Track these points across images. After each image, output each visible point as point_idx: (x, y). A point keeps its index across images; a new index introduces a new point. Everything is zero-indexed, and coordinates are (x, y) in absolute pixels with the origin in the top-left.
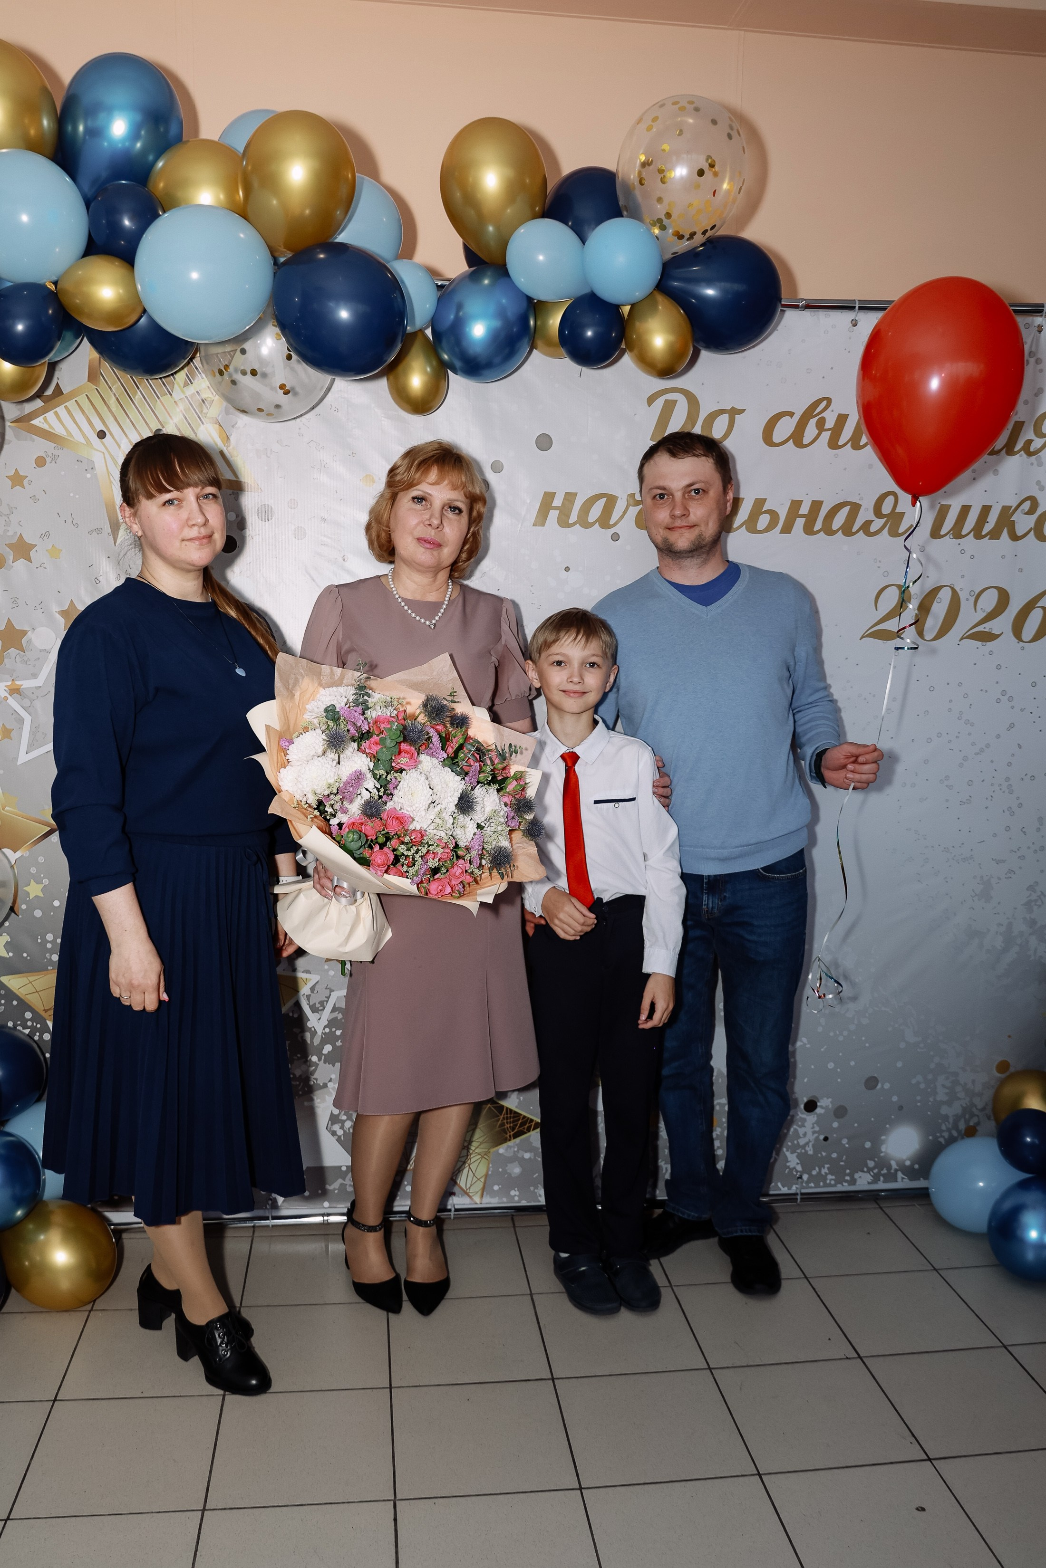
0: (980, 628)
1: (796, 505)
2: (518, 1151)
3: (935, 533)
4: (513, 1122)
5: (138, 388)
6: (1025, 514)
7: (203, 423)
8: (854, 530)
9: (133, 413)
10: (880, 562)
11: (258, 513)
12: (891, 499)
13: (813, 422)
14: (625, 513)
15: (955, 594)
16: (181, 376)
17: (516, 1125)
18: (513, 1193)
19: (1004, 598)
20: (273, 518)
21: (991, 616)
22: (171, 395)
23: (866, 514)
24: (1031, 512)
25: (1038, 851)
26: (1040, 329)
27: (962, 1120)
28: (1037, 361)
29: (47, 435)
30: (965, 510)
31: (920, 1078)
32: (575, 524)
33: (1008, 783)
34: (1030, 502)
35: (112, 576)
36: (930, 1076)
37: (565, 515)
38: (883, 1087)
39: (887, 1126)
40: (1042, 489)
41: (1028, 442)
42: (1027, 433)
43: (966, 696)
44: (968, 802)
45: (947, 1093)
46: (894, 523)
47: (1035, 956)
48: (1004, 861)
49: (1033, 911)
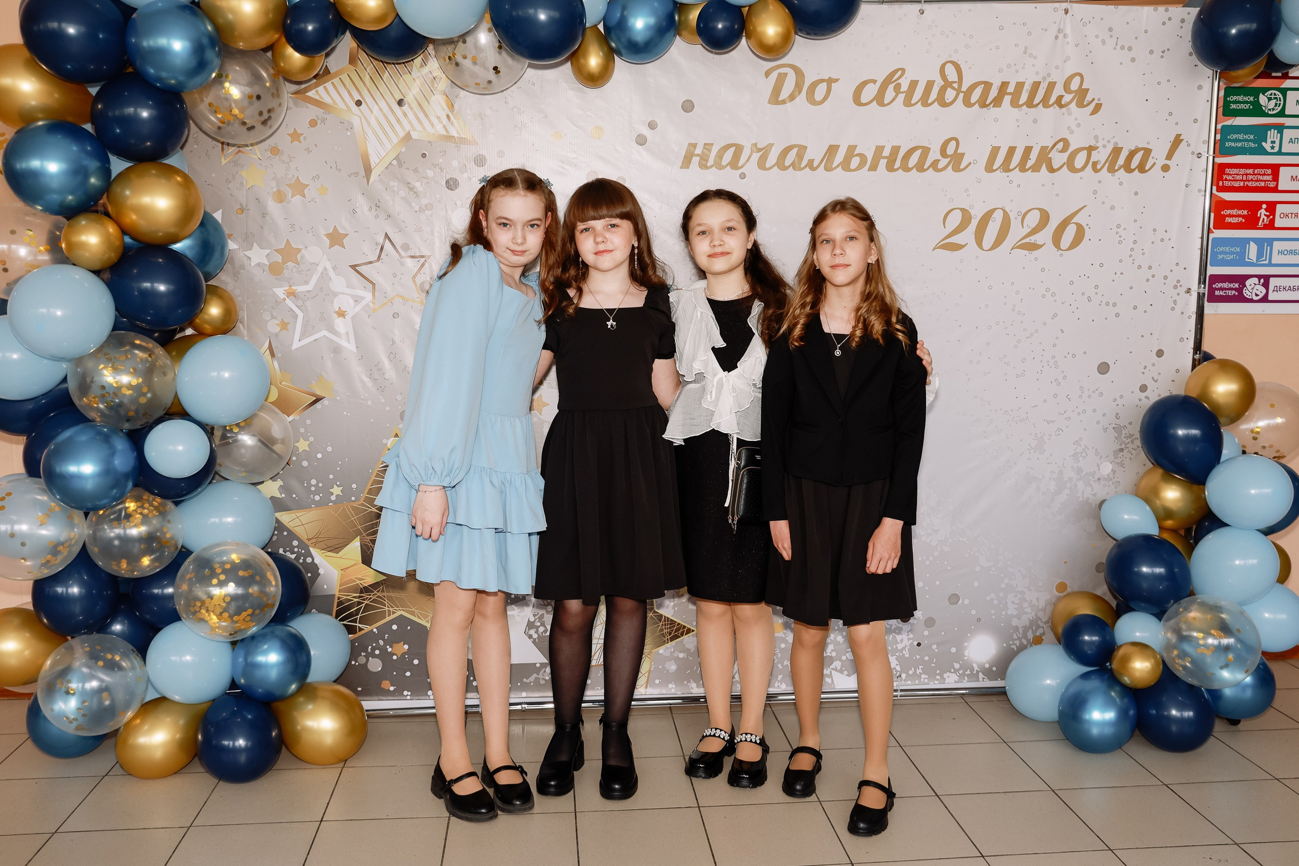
0: (1027, 240)
1: (879, 149)
2: (674, 652)
3: (989, 168)
4: (670, 628)
5: (386, 69)
6: (1062, 151)
7: (434, 95)
8: (925, 167)
9: (382, 87)
10: (946, 191)
11: (475, 161)
12: (953, 143)
13: (891, 87)
14: (749, 158)
15: (1006, 215)
16: (418, 60)
17: (672, 630)
18: (670, 686)
19: (1045, 217)
20: (486, 164)
21: (1034, 231)
22: (410, 74)
23: (934, 154)
24: (1063, 150)
25: (1081, 413)
26: (1066, 12)
27: (1031, 630)
28: (1065, 36)
29: (318, 104)
30: (1012, 150)
31: (993, 595)
32: (712, 166)
33: (1054, 360)
34: (1062, 142)
35: (366, 208)
36: (1001, 595)
37: (704, 160)
38: (963, 602)
39: (969, 635)
40: (1072, 132)
41: (1060, 98)
42: (1058, 90)
43: (1017, 293)
44: (1023, 375)
45: (1016, 609)
46: (956, 161)
47: (1083, 497)
48: (1053, 422)
49: (1079, 461)
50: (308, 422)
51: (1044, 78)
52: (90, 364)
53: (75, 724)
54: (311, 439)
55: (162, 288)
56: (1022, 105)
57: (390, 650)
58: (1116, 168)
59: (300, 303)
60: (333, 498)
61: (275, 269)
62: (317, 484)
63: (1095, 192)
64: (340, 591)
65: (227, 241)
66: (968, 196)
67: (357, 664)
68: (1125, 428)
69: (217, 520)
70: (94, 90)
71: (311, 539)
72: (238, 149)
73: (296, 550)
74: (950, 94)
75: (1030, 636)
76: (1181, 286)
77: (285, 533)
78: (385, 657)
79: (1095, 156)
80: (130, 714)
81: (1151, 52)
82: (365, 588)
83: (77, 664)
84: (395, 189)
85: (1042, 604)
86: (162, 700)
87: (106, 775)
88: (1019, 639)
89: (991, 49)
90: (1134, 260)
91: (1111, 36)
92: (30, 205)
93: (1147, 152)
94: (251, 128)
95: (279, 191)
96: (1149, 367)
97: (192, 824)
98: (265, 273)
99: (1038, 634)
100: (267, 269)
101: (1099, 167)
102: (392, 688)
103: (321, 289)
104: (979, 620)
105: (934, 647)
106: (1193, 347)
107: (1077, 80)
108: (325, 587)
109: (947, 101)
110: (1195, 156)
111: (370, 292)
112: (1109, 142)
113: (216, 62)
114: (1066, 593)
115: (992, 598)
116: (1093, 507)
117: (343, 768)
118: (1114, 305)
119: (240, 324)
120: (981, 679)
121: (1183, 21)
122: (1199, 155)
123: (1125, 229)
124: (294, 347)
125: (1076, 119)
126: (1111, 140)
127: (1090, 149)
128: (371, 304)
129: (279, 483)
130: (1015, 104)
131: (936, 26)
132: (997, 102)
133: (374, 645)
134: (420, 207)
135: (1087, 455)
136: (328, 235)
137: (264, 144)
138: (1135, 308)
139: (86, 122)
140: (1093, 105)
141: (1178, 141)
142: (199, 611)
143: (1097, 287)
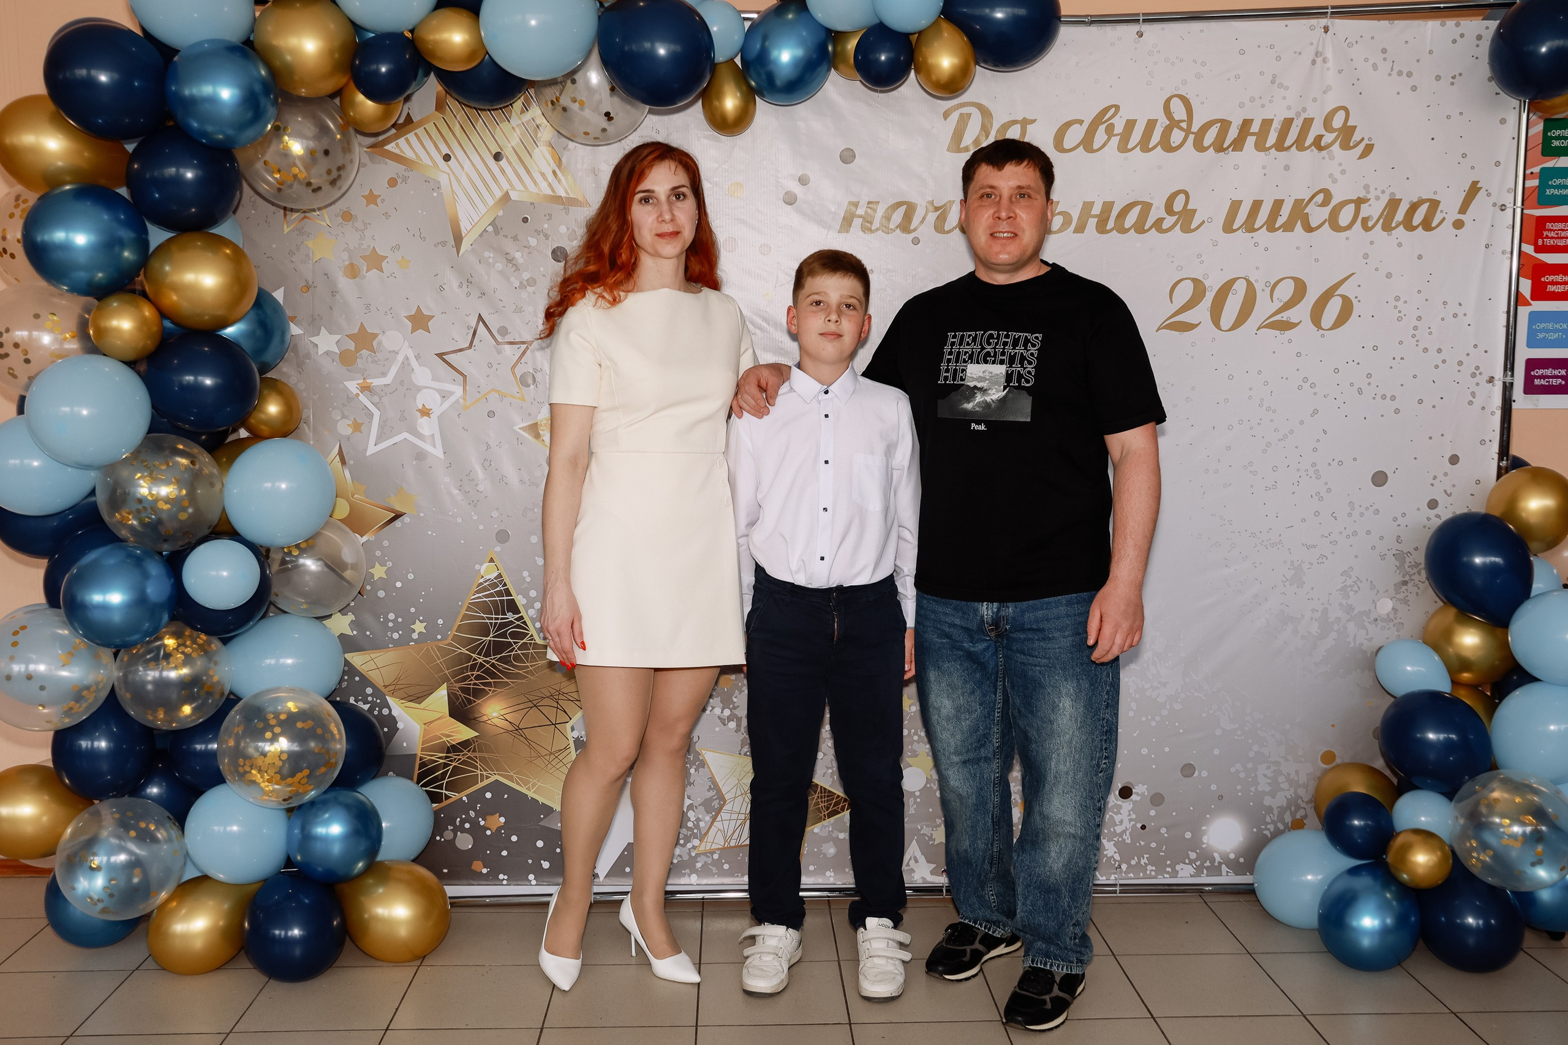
0: (1278, 318)
1: (1087, 206)
3: (1228, 228)
4: (828, 801)
5: (480, 117)
6: (1319, 206)
7: (537, 146)
8: (1146, 228)
9: (475, 138)
10: (1173, 257)
12: (1181, 198)
13: (1102, 128)
14: (924, 219)
15: (1250, 287)
16: (518, 105)
17: (830, 804)
18: (828, 874)
19: (1301, 288)
21: (1287, 306)
22: (509, 121)
23: (1157, 211)
24: (1325, 203)
25: (1351, 536)
26: (1326, 29)
27: (1288, 812)
28: (1325, 61)
29: (399, 159)
30: (1257, 205)
31: (1238, 766)
32: (877, 229)
33: (1315, 469)
34: (1322, 194)
35: (455, 284)
36: (1250, 765)
37: (868, 222)
38: (1200, 774)
39: (1208, 816)
40: (1335, 181)
41: (1319, 138)
42: (1317, 129)
43: (1266, 383)
44: (1274, 487)
45: (1269, 784)
46: (1186, 219)
47: (1355, 643)
48: (1314, 546)
49: (1349, 597)
50: (386, 543)
51: (1298, 114)
52: (125, 473)
53: (100, 906)
54: (389, 564)
55: (208, 382)
56: (1270, 148)
57: (482, 823)
58: (1393, 225)
59: (376, 399)
60: (415, 636)
61: (346, 359)
62: (397, 618)
63: (1366, 256)
64: (422, 750)
65: (289, 325)
66: (1202, 262)
67: (443, 840)
68: (1409, 554)
69: (273, 662)
70: (130, 147)
71: (389, 685)
72: (303, 215)
73: (370, 699)
74: (1177, 136)
75: (1288, 818)
76: (1481, 374)
77: (357, 679)
78: (476, 831)
79: (1365, 210)
80: (163, 895)
81: (1438, 78)
82: (453, 746)
83: (104, 833)
84: (491, 260)
85: (1303, 779)
86: (203, 880)
87: (137, 969)
88: (1273, 822)
89: (1229, 79)
90: (1418, 341)
91: (1385, 59)
92: (53, 285)
93: (1434, 204)
94: (317, 189)
95: (352, 265)
96: (1440, 477)
97: (232, 1029)
98: (335, 363)
99: (1298, 816)
100: (337, 358)
101: (1370, 224)
102: (485, 871)
103: (402, 383)
104: (1221, 797)
105: (1163, 830)
106: (1497, 451)
107: (1341, 115)
108: (405, 745)
109: (1174, 145)
110: (1497, 208)
111: (460, 385)
112: (1383, 192)
113: (271, 111)
114: (1334, 764)
115: (1237, 770)
116: (1369, 655)
117: (419, 966)
118: (1393, 398)
119: (305, 425)
120: (1224, 873)
121: (1479, 37)
122: (1503, 208)
123: (1405, 302)
124: (368, 454)
125: (1340, 165)
126: (1385, 189)
127: (1359, 202)
128: (461, 401)
129: (351, 617)
130: (1260, 146)
131: (1159, 52)
132: (1238, 144)
133: (464, 816)
134: (521, 283)
135: (1359, 589)
136: (409, 318)
137: (333, 206)
138: (1420, 402)
139: (120, 186)
140: (1362, 147)
141: (1474, 190)
142: (250, 772)
143: (1369, 376)
